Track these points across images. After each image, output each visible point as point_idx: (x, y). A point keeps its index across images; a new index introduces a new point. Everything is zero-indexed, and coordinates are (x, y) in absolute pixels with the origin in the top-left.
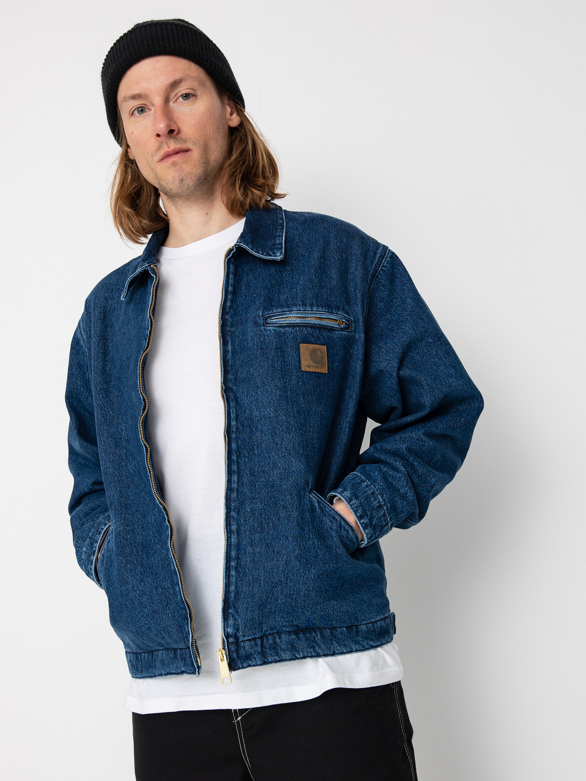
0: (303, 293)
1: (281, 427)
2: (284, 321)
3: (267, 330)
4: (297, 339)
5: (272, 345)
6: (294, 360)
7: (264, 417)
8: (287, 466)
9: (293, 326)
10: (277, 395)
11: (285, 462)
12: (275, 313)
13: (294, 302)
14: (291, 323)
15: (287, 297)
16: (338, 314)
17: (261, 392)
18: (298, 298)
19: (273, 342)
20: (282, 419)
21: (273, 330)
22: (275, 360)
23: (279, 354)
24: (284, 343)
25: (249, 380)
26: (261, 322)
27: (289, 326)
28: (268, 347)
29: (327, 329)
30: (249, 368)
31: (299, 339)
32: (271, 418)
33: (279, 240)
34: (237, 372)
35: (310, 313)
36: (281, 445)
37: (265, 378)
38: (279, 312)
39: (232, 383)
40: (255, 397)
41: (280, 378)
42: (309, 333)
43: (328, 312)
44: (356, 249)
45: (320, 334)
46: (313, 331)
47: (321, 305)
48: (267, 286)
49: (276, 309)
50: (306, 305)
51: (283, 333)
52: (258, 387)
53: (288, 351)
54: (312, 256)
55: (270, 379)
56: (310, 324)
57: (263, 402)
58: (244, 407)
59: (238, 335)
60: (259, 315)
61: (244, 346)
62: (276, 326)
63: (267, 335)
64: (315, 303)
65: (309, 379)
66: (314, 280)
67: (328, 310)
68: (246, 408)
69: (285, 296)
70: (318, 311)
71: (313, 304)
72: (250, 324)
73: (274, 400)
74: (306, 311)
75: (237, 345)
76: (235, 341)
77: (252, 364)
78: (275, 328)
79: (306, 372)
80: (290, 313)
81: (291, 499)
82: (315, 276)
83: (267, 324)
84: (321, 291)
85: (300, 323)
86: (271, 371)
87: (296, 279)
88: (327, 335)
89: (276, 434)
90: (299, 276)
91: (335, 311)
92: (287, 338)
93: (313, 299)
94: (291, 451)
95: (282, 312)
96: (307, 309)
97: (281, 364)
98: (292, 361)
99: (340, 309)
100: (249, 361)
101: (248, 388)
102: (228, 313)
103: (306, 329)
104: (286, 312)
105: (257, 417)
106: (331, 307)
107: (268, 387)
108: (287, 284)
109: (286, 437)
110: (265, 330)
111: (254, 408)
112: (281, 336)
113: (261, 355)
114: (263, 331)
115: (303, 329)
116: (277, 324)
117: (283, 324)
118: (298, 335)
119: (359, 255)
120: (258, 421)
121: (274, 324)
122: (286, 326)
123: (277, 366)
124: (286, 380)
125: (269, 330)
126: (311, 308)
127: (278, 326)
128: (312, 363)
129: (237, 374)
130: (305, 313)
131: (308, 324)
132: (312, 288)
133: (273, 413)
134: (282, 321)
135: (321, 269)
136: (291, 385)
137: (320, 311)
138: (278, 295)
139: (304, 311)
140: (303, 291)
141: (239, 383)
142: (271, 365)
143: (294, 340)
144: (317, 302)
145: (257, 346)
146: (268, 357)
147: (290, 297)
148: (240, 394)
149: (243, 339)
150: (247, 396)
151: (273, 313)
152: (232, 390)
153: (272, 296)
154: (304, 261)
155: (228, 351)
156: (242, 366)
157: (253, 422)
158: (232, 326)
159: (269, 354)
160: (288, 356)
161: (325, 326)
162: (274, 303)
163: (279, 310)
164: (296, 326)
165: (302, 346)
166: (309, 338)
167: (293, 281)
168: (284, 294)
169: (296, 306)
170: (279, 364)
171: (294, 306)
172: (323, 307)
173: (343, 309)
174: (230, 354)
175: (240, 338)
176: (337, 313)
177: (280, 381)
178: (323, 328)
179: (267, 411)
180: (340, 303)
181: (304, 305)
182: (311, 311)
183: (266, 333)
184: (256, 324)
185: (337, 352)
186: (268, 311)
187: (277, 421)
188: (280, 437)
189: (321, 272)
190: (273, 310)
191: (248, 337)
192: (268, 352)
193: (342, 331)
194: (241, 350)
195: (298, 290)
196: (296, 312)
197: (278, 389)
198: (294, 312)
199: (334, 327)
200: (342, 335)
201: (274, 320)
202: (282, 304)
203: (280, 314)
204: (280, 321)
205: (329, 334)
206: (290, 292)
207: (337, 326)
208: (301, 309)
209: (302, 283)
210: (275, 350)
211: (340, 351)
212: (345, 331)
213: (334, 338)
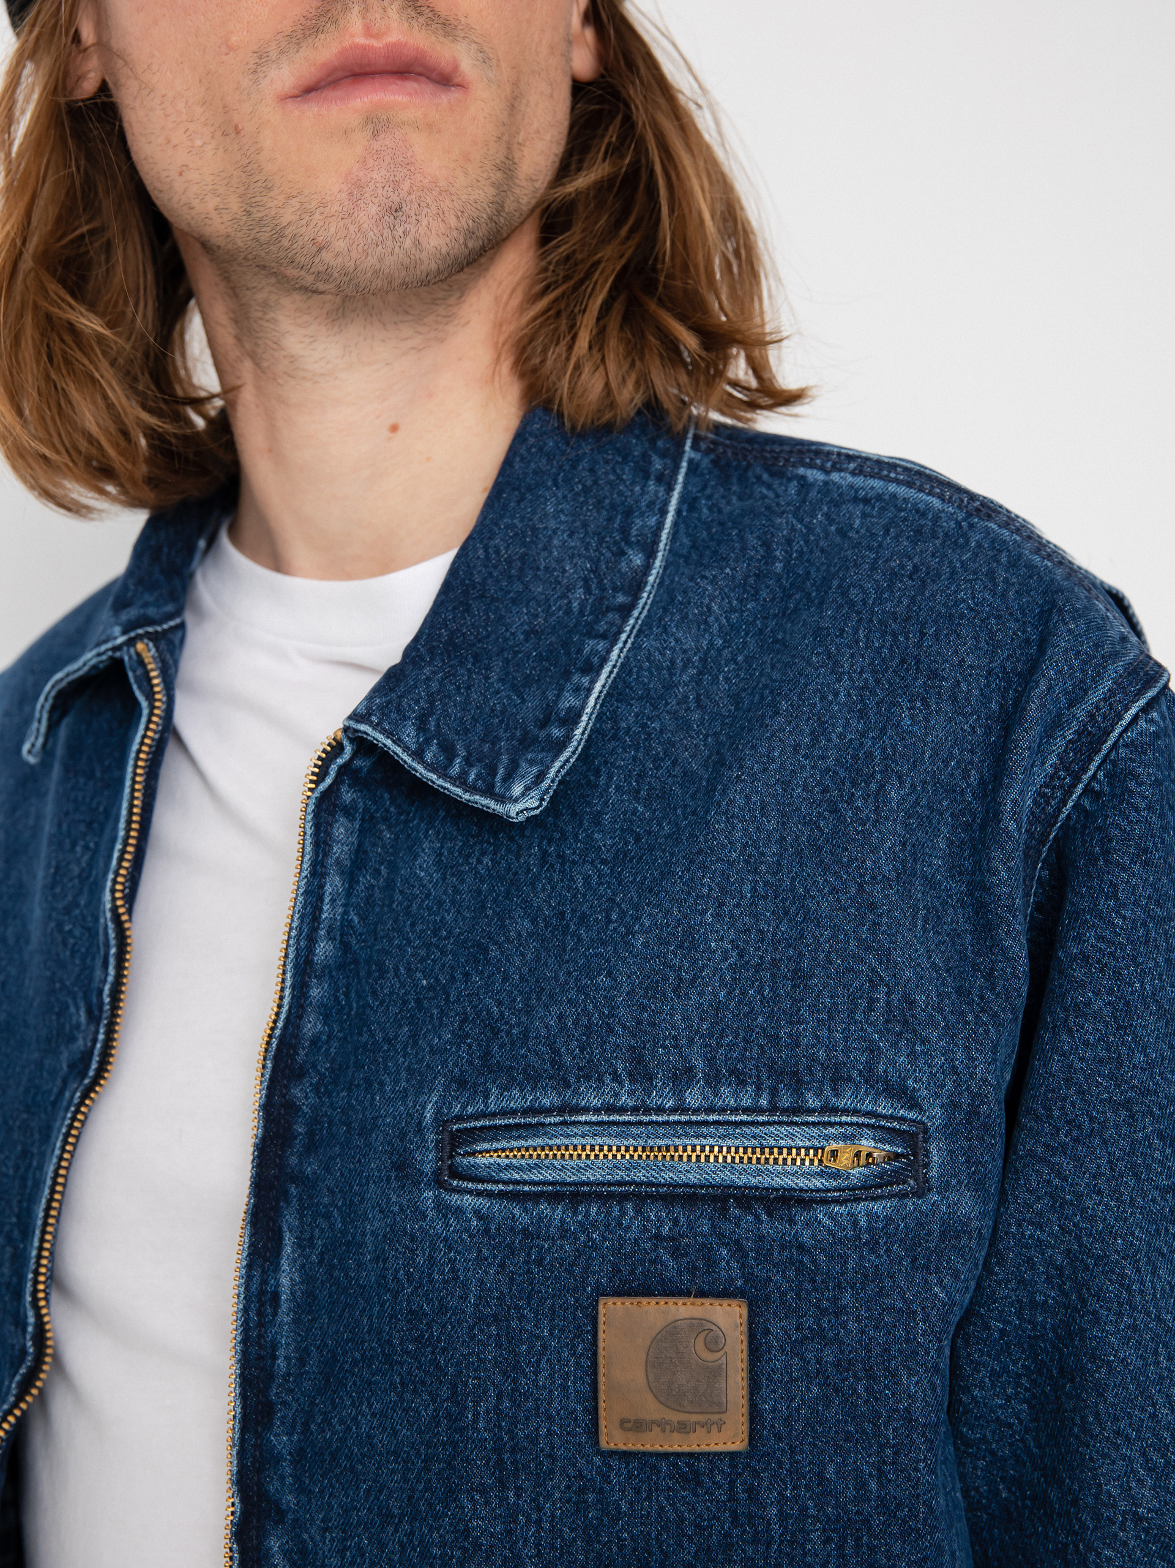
0: (644, 1008)
2: (530, 1168)
3: (448, 1208)
4: (587, 1270)
5: (464, 1298)
6: (564, 1387)
9: (571, 1196)
12: (493, 1115)
13: (592, 1058)
14: (564, 1184)
15: (560, 1017)
16: (835, 1111)
18: (612, 1031)
19: (465, 1286)
21: (477, 1213)
22: (466, 1384)
23: (489, 1354)
24: (521, 1291)
25: (352, 1468)
26: (428, 1161)
27: (554, 1198)
28: (442, 1308)
29: (761, 1199)
30: (353, 1404)
31: (598, 1272)
33: (577, 689)
35: (667, 1123)
37: (418, 1479)
38: (513, 1113)
41: (483, 1490)
42: (658, 1236)
43: (773, 1109)
45: (720, 1236)
46: (676, 1221)
47: (732, 1072)
48: (486, 951)
50: (650, 1077)
51: (525, 1230)
53: (538, 1338)
54: (724, 792)
56: (659, 1185)
59: (326, 1206)
60: (420, 1123)
61: (347, 1276)
62: (490, 1195)
63: (446, 1240)
64: (699, 1063)
65: (638, 1491)
66: (706, 940)
67: (774, 1093)
69: (554, 1010)
70: (710, 1110)
71: (689, 1070)
72: (378, 1162)
74: (647, 1111)
75: (321, 1262)
76: (312, 1238)
78: (484, 1203)
79: (627, 1456)
80: (564, 1123)
82: (718, 916)
83: (455, 1173)
84: (743, 992)
85: (610, 1184)
86: (444, 1445)
87: (623, 914)
88: (761, 1237)
91: (818, 1094)
92: (540, 1262)
93: (691, 1042)
95: (527, 1112)
96: (654, 1100)
97: (496, 1408)
98: (551, 1392)
99: (849, 1079)
101: (346, 1511)
102: (299, 1074)
103: (638, 1211)
104: (548, 1112)
106: (796, 1073)
107: (430, 1531)
108: (580, 940)
110: (438, 1206)
112: (510, 1246)
113: (408, 1353)
114: (431, 1214)
115: (623, 1213)
116: (497, 1182)
117: (525, 1183)
118: (595, 1247)
119: (968, 796)
121: (482, 1180)
122: (536, 1197)
123: (475, 1421)
124: (519, 1496)
125: (459, 1211)
126: (677, 1093)
127: (502, 1195)
128: (654, 1409)
129: (306, 1425)
130: (640, 1123)
131: (650, 1184)
132: (693, 981)
134: (520, 1169)
135: (756, 871)
136: (539, 1522)
137: (723, 1110)
138: (526, 1001)
139: (635, 1110)
140: (645, 996)
141: (311, 1477)
142: (449, 1415)
143: (570, 1273)
144: (711, 1061)
145: (395, 1297)
146: (437, 1366)
147: (576, 1023)
148: (312, 1538)
149: (344, 1233)
151: (483, 1115)
152: (281, 1514)
153: (500, 1004)
155: (276, 1296)
158: (311, 1147)
159: (444, 1349)
160: (538, 1361)
161: (746, 1187)
162: (501, 1047)
163: (516, 1099)
164: (588, 1197)
165: (607, 1311)
166: (653, 1262)
168: (551, 997)
169: (600, 1079)
170: (487, 1412)
171: (587, 1077)
172: (743, 1083)
173: (870, 1078)
174: (284, 1316)
175: (332, 1226)
176: (827, 1102)
177: (487, 1503)
178: (734, 1196)
180: (847, 1051)
181: (641, 1075)
182: (673, 1110)
183: (440, 1227)
184: (403, 1168)
185: (817, 1320)
186: (466, 1094)
189: (754, 890)
190: (486, 1097)
191: (364, 1234)
192: (439, 1340)
193: (858, 1200)
194: (331, 1295)
195: (617, 987)
196: (594, 1118)
197: (477, 1546)
198: (583, 1118)
199: (801, 1190)
200: (856, 1223)
201: (481, 1160)
202: (534, 1060)
203: (518, 1126)
204: (508, 1167)
205: (772, 1228)
206: (580, 989)
207: (818, 1183)
208: (623, 1100)
209: (646, 945)
210: (471, 1329)
211: (837, 1315)
212: (875, 1199)
213: (801, 1248)
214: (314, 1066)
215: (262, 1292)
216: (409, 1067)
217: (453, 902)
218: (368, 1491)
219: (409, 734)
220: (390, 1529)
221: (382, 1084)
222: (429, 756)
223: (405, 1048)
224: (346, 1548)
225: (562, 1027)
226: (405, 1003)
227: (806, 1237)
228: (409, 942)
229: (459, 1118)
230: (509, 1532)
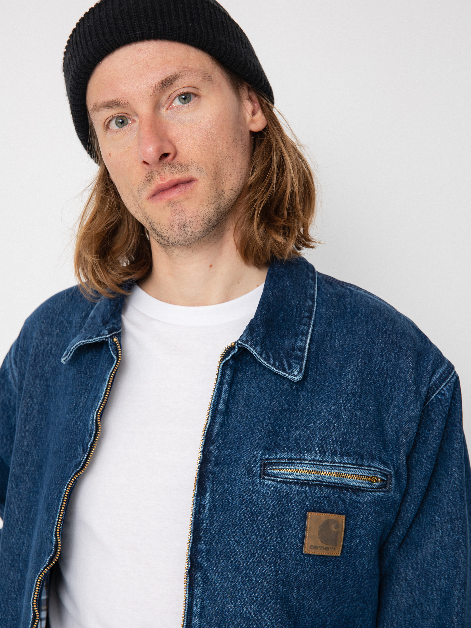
0: (324, 433)
2: (290, 475)
3: (264, 484)
4: (304, 504)
5: (268, 509)
6: (296, 536)
7: (240, 616)
9: (301, 483)
10: (262, 589)
12: (279, 459)
13: (308, 447)
14: (299, 480)
15: (299, 434)
16: (371, 467)
17: (243, 578)
18: (315, 439)
19: (269, 506)
20: (266, 624)
21: (273, 486)
22: (267, 533)
23: (275, 525)
24: (285, 508)
25: (227, 556)
26: (257, 470)
27: (296, 483)
28: (261, 512)
29: (351, 489)
30: (228, 537)
31: (308, 505)
32: (251, 620)
33: (302, 340)
34: (213, 541)
35: (330, 465)
37: (250, 559)
38: (285, 459)
39: (203, 557)
40: (232, 582)
41: (270, 563)
42: (324, 496)
43: (356, 464)
44: (408, 372)
45: (340, 498)
46: (330, 493)
47: (347, 453)
49: (282, 452)
50: (325, 452)
51: (287, 492)
52: (238, 569)
53: (289, 522)
54: (345, 375)
55: (257, 563)
56: (326, 482)
57: (242, 594)
58: (214, 594)
59: (222, 481)
60: (256, 459)
61: (228, 501)
62: (277, 481)
63: (263, 493)
66: (342, 415)
67: (357, 460)
68: (217, 596)
69: (297, 432)
70: (341, 463)
71: (336, 451)
72: (241, 469)
73: (258, 595)
74: (324, 462)
75: (219, 497)
76: (216, 490)
77: (234, 532)
78: (275, 483)
79: (309, 555)
80: (300, 463)
82: (345, 409)
83: (265, 474)
84: (351, 431)
85: (313, 481)
86: (259, 550)
87: (316, 407)
88: (351, 499)
90: (322, 403)
91: (368, 462)
92: (291, 501)
93: (337, 444)
95: (289, 459)
96: (326, 459)
97: (276, 540)
98: (292, 537)
99: (375, 458)
100: (230, 526)
101: (224, 568)
102: (213, 443)
103: (320, 489)
104: (295, 459)
105: (231, 612)
106: (363, 455)
107: (253, 573)
108: (303, 413)
110: (261, 483)
111: (229, 599)
112: (282, 496)
113: (249, 524)
114: (259, 485)
115: (316, 489)
116: (279, 478)
117: (288, 479)
118: (307, 498)
119: (411, 382)
120: (231, 618)
121: (275, 477)
122: (291, 483)
123: (270, 544)
124: (280, 566)
125: (267, 485)
126: (332, 457)
127: (280, 481)
128: (320, 544)
129: (211, 543)
130: (322, 465)
131: (324, 482)
132: (338, 426)
133: (254, 613)
134: (287, 474)
136: (284, 574)
137: (344, 463)
138: (287, 429)
139: (321, 461)
140: (325, 430)
141: (212, 558)
143: (300, 505)
144: (341, 449)
145: (246, 508)
146: (259, 528)
147: (304, 436)
148: (211, 575)
149: (228, 489)
150: (221, 579)
151: (276, 459)
152: (202, 568)
153: (279, 428)
154: (332, 378)
155: (204, 506)
156: (220, 531)
157: (224, 618)
158: (216, 464)
159: (261, 523)
160: (289, 528)
161: (349, 485)
162: (280, 440)
163: (286, 455)
164: (306, 484)
165: (311, 516)
166: (322, 503)
167: (312, 409)
168: (296, 428)
169: (311, 452)
170: (273, 541)
171: (307, 451)
172: (349, 456)
173: (380, 459)
174: (206, 511)
175: (223, 487)
176: (370, 464)
177: (271, 567)
178: (345, 488)
179: (247, 608)
180: (375, 451)
181: (323, 452)
182: (331, 462)
183: (261, 489)
184: (249, 471)
185: (361, 522)
186: (270, 452)
189: (354, 402)
190: (276, 454)
191: (235, 490)
192: (260, 520)
193: (375, 491)
194: (222, 507)
195: (317, 427)
196: (309, 463)
197: (267, 578)
198: (306, 462)
199: (363, 487)
200: (375, 498)
201: (276, 471)
202: (291, 445)
203: (286, 463)
204: (284, 474)
205: (354, 497)
207: (367, 486)
208: (318, 458)
209: (324, 416)
210: (270, 518)
211: (367, 522)
212: (379, 492)
213: (360, 503)
214: (217, 441)
215: (200, 504)
216: (251, 443)
217: (264, 398)
218: (232, 562)
219: (259, 349)
220: (239, 573)
221: (242, 448)
222: (264, 356)
223: (250, 438)
224: (223, 578)
225: (300, 437)
226: (250, 426)
227: (362, 500)
228: (251, 409)
229: (268, 459)
230: (276, 575)
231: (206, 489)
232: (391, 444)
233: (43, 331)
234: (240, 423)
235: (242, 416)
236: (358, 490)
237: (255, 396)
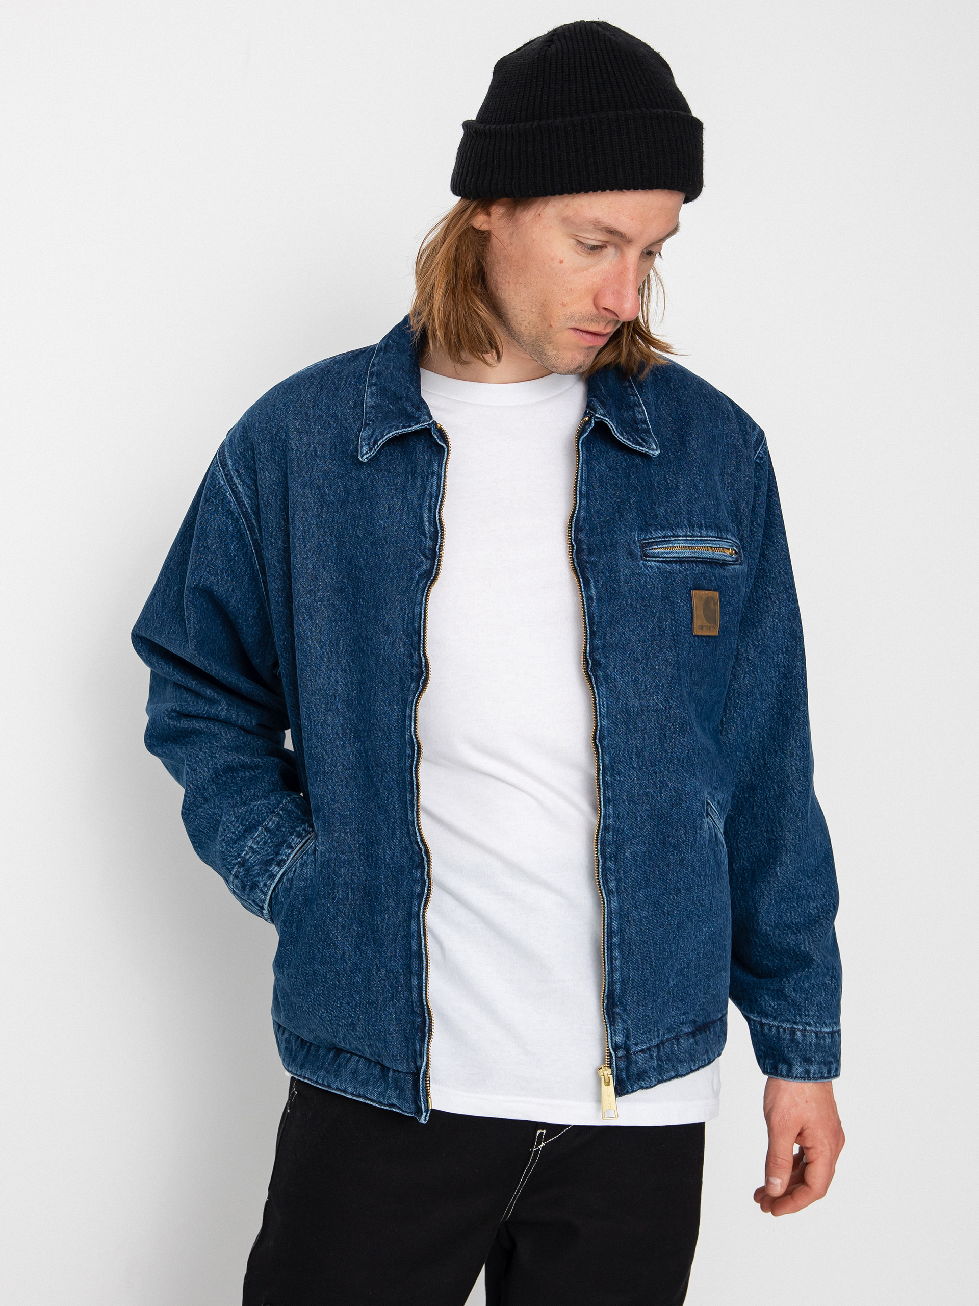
0: (689, 506)
1: (672, 725)
2: (670, 553)
3: (648, 566)
4: (687, 583)
5: (658, 592)
6: (686, 616)
7: (647, 709)
8: (679, 785)
9: (680, 561)
10: (667, 676)
11: (678, 779)
12: (654, 538)
13: (678, 522)
14: (679, 557)
15: (665, 510)
16: (728, 539)
17: (643, 668)
18: (682, 513)
20: (674, 713)
21: (656, 566)
22: (663, 617)
23: (668, 607)
24: (671, 589)
26: (638, 552)
27: (675, 562)
28: (651, 596)
29: (719, 564)
31: (691, 585)
32: (659, 711)
34: (606, 635)
35: (700, 540)
36: (671, 753)
37: (649, 647)
38: (660, 537)
39: (600, 654)
40: (632, 675)
41: (671, 648)
42: (701, 573)
43: (718, 537)
44: (735, 437)
45: (712, 573)
46: (704, 569)
47: (710, 526)
49: (656, 531)
50: (693, 527)
51: (670, 572)
52: (637, 660)
53: (678, 603)
54: (690, 444)
55: (658, 649)
56: (700, 558)
57: (645, 686)
58: (616, 691)
59: (602, 570)
60: (634, 541)
61: (614, 590)
62: (658, 561)
63: (649, 575)
64: (703, 523)
65: (700, 647)
66: (699, 486)
67: (717, 532)
68: (619, 693)
69: (662, 508)
70: (708, 536)
71: (701, 525)
72: (621, 554)
73: (663, 684)
74: (695, 536)
75: (602, 587)
76: (597, 581)
77: (628, 621)
78: (658, 564)
79: (698, 636)
80: (675, 540)
81: (685, 834)
82: (700, 479)
83: (647, 555)
84: (708, 502)
85: (689, 558)
86: (658, 635)
88: (720, 574)
89: (665, 736)
90: (675, 476)
91: (725, 534)
92: (675, 581)
93: (701, 516)
94: (685, 761)
95: (664, 537)
96: (695, 533)
97: (671, 623)
98: (683, 619)
99: (729, 530)
100: (622, 615)
101: (622, 661)
102: (581, 530)
103: (697, 566)
104: (670, 537)
105: (637, 707)
106: (720, 527)
107: (654, 662)
108: (660, 489)
109: (679, 741)
110: (645, 565)
111: (631, 693)
112: (667, 577)
113: (643, 609)
114: (643, 568)
115: (694, 566)
116: (661, 558)
117: (669, 557)
118: (688, 576)
119: (740, 447)
120: (638, 713)
121: (656, 557)
122: (671, 562)
123: (666, 627)
124: (679, 650)
125: (651, 567)
126: (700, 532)
127: (662, 561)
128: (706, 624)
129: (605, 638)
130: (694, 540)
131: (698, 558)
132: (699, 498)
133: (662, 703)
134: (667, 553)
135: (705, 466)
136: (683, 658)
137: (710, 536)
138: (651, 506)
139: (691, 536)
140: (688, 503)
142: (659, 627)
143: (684, 584)
144: (705, 522)
145: (637, 593)
146: (653, 613)
147: (671, 511)
148: (611, 670)
149: (610, 577)
150: (621, 674)
151: (652, 538)
152: (600, 665)
154: (675, 449)
156: (611, 623)
157: (630, 715)
158: (590, 553)
159: (654, 608)
160: (679, 610)
161: (717, 559)
162: (649, 519)
163: (660, 534)
164: (684, 562)
165: (695, 593)
166: (701, 581)
167: (668, 483)
169: (682, 527)
170: (669, 625)
171: (678, 527)
172: (712, 529)
173: (731, 531)
174: (595, 603)
175: (605, 576)
176: (726, 537)
177: (672, 652)
178: (715, 562)
179: (653, 700)
180: (727, 522)
181: (691, 526)
182: (700, 536)
183: (646, 572)
184: (631, 554)
185: (728, 598)
186: (644, 533)
187: (667, 716)
188: (671, 741)
189: (705, 472)
190: (651, 533)
191: (619, 576)
192: (652, 605)
194: (608, 597)
195: (680, 501)
196: (683, 539)
198: (680, 539)
199: (726, 560)
200: (735, 571)
201: (656, 551)
202: (662, 522)
203: (663, 541)
204: (664, 553)
205: (722, 571)
206: (669, 502)
207: (729, 559)
208: (689, 533)
209: (684, 488)
210: (662, 601)
211: (733, 597)
213: (727, 578)
214: (585, 527)
216: (623, 524)
218: (630, 654)
220: (638, 664)
221: (615, 531)
223: (620, 519)
224: (623, 672)
225: (667, 513)
227: (726, 575)
229: (644, 539)
231: (589, 580)
232: (731, 515)
233: (299, 429)
234: (601, 505)
235: (602, 499)
236: (723, 564)
237: (607, 475)
